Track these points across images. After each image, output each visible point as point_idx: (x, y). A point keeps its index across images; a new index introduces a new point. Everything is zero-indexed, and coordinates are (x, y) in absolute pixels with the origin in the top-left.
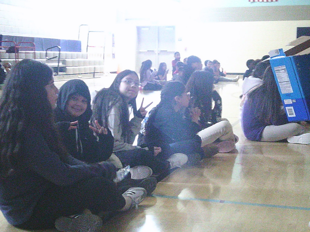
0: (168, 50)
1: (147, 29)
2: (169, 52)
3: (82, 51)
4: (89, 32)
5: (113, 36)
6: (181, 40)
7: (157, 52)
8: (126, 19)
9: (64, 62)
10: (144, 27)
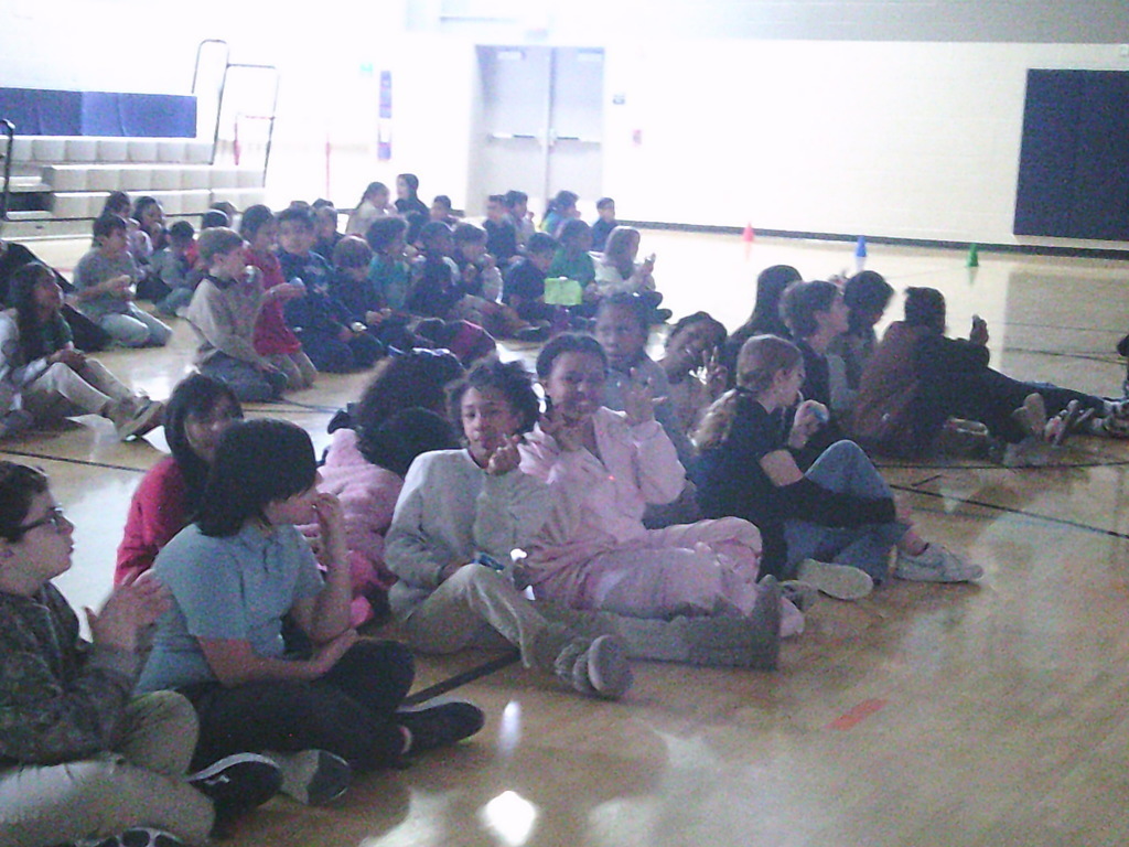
0: (583, 139)
1: (516, 56)
2: (584, 143)
3: (198, 133)
4: (228, 66)
5: (386, 77)
6: (623, 102)
7: (544, 144)
8: (444, 19)
9: (48, 175)
10: (508, 49)
